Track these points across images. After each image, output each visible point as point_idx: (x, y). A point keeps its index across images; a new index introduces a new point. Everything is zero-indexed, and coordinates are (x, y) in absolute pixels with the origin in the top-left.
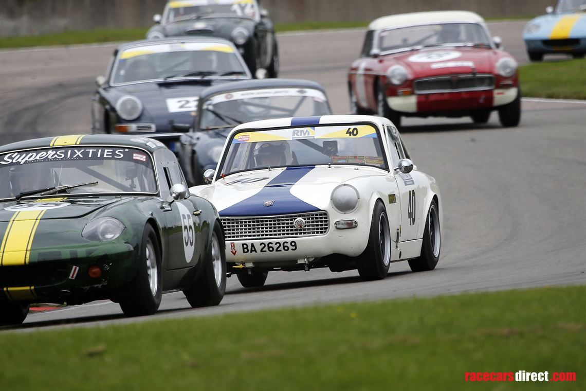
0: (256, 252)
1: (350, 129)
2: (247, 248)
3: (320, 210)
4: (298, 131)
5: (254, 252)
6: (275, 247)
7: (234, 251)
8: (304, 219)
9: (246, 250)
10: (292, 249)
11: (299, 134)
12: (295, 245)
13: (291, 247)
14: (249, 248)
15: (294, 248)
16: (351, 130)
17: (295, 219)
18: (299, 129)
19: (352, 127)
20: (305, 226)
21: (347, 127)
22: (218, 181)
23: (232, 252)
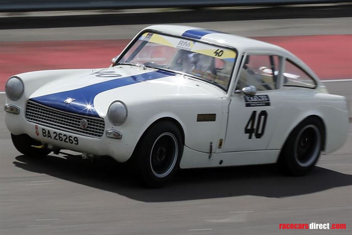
0: (51, 138)
1: (218, 50)
2: (45, 133)
3: (99, 117)
4: (183, 42)
5: (50, 138)
6: (64, 138)
7: (37, 133)
8: (88, 121)
9: (45, 135)
10: (75, 143)
11: (183, 44)
12: (77, 141)
13: (74, 142)
14: (47, 133)
15: (76, 143)
16: (218, 52)
17: (82, 119)
18: (185, 41)
19: (221, 49)
20: (88, 127)
21: (217, 48)
22: (115, 66)
23: (36, 133)
